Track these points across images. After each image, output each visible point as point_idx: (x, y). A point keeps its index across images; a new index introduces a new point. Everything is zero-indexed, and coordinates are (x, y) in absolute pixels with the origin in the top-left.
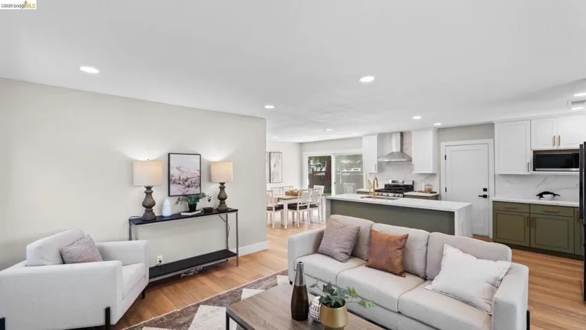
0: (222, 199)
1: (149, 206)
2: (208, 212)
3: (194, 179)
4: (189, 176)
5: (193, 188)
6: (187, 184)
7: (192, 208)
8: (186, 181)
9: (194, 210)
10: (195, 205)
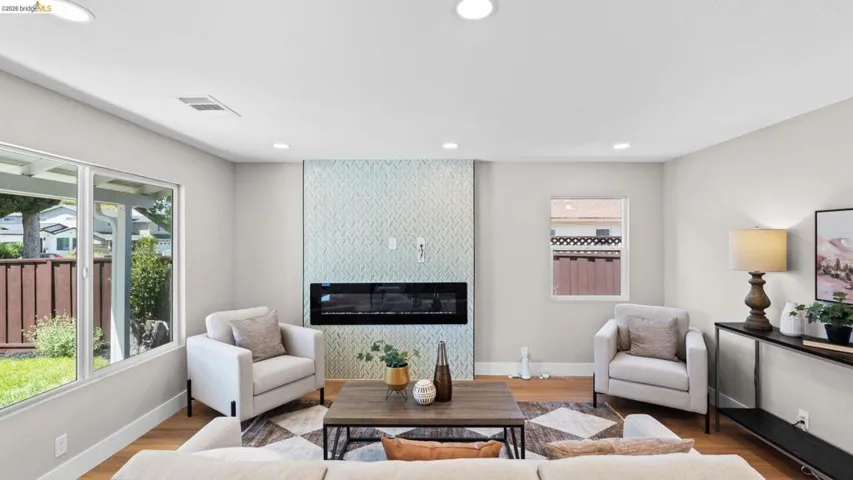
1: (759, 304)
7: (839, 334)
9: (842, 343)
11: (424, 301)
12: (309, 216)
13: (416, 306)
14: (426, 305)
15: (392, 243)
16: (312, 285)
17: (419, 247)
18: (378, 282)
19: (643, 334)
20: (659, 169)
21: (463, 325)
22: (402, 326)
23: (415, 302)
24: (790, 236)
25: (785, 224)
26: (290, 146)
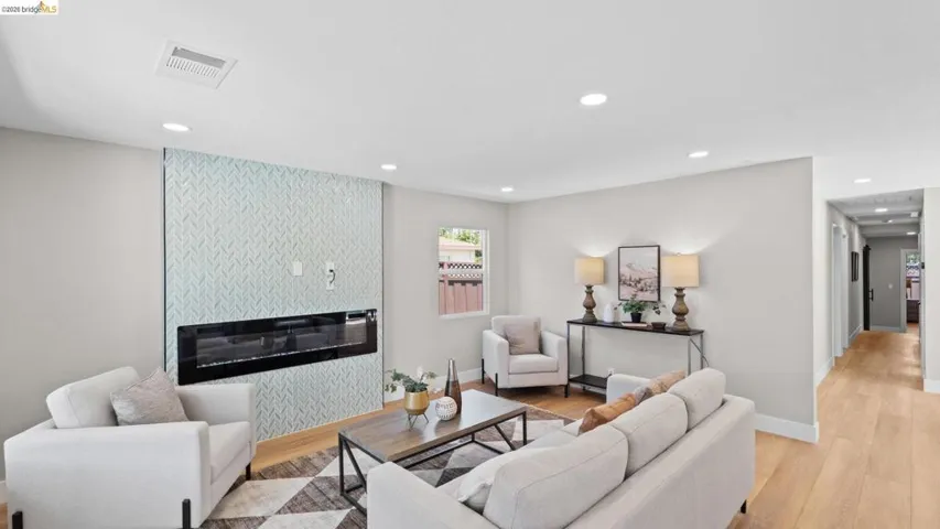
0: (680, 314)
1: (590, 307)
2: (659, 328)
3: (649, 281)
4: (642, 276)
5: (647, 294)
6: (639, 286)
7: (637, 318)
8: (639, 281)
9: (639, 322)
10: (640, 315)
11: (277, 340)
12: (173, 230)
13: (268, 345)
14: (278, 344)
15: (297, 269)
16: (180, 329)
17: (328, 273)
18: (280, 316)
19: (518, 337)
20: (506, 208)
21: (373, 354)
22: (309, 365)
23: (266, 342)
24: (605, 262)
25: (602, 254)
26: (191, 129)
